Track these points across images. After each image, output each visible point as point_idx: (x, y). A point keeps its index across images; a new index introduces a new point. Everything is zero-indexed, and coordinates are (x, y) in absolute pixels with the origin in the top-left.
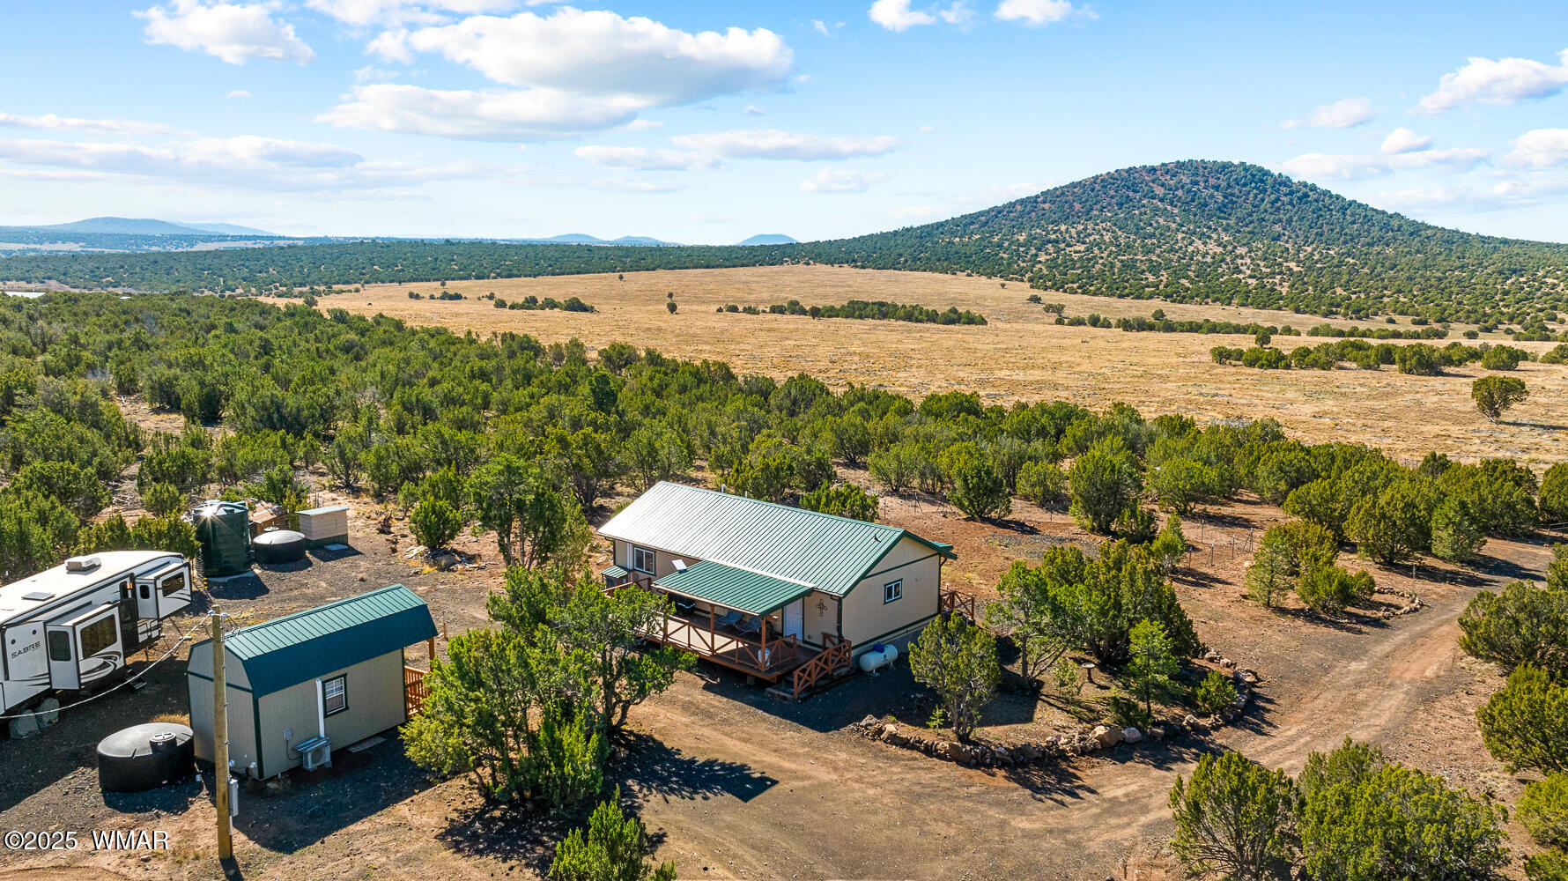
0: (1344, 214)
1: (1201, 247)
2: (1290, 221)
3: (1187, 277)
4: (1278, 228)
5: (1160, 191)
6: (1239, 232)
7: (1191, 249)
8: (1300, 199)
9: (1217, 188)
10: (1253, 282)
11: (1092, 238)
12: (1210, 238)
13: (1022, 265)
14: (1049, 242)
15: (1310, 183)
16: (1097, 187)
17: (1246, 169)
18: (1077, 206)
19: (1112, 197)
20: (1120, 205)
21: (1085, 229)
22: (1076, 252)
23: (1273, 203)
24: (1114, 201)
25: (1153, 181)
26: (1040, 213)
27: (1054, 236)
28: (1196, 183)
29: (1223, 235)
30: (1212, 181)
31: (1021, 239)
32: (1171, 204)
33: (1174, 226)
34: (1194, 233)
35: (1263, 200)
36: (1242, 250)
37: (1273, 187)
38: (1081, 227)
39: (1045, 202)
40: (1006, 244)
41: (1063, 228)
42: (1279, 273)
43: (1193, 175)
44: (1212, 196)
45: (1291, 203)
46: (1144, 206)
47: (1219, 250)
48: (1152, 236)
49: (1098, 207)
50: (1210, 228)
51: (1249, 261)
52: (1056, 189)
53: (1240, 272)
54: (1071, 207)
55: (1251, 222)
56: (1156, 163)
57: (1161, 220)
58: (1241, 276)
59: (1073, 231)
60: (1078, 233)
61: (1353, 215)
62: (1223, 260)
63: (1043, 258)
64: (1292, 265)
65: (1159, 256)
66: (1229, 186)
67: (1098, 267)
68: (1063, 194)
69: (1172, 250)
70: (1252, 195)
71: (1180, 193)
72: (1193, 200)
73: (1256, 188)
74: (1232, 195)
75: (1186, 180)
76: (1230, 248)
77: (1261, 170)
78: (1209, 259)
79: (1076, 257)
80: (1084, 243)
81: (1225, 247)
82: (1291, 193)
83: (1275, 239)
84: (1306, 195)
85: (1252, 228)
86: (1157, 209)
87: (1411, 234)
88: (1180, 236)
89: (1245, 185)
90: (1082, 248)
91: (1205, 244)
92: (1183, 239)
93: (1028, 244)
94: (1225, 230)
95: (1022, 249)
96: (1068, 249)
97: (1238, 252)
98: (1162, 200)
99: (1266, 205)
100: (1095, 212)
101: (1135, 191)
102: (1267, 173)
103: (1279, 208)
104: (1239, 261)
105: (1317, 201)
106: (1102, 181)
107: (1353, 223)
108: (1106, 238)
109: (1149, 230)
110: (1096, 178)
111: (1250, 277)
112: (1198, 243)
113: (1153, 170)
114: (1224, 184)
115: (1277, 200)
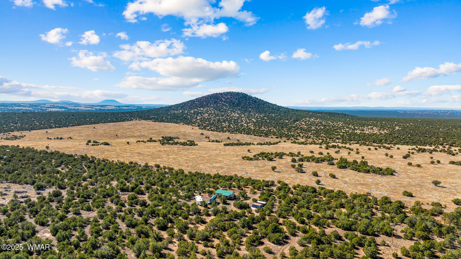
0: (264, 105)
1: (234, 115)
2: (253, 108)
3: (232, 124)
4: (250, 109)
5: (224, 100)
6: (242, 110)
7: (232, 115)
8: (254, 102)
9: (236, 99)
10: (245, 125)
11: (209, 112)
12: (236, 112)
13: (194, 120)
14: (199, 113)
15: (256, 97)
16: (209, 98)
17: (242, 94)
18: (205, 103)
19: (213, 101)
20: (215, 103)
21: (207, 110)
22: (206, 116)
23: (249, 103)
24: (213, 102)
25: (222, 97)
26: (196, 104)
27: (200, 112)
28: (231, 98)
29: (238, 111)
30: (235, 97)
31: (192, 112)
32: (226, 103)
33: (227, 109)
34: (232, 111)
35: (247, 102)
36: (243, 116)
37: (248, 99)
38: (206, 109)
39: (196, 102)
40: (189, 113)
41: (202, 109)
42: (251, 122)
43: (231, 96)
44: (235, 101)
45: (253, 103)
46: (220, 103)
47: (238, 115)
48: (223, 112)
49: (209, 103)
50: (235, 109)
51: (244, 119)
52: (199, 98)
53: (243, 122)
54: (203, 103)
55: (244, 108)
56: (222, 92)
57: (224, 107)
58: (243, 123)
59: (204, 110)
60: (206, 111)
61: (266, 106)
62: (239, 118)
63: (198, 118)
64: (253, 119)
65: (225, 117)
66: (239, 99)
67: (212, 121)
68: (201, 99)
69: (228, 116)
70: (244, 101)
71: (228, 100)
72: (231, 102)
73: (245, 99)
74: (240, 101)
75: (229, 97)
76: (240, 115)
77: (246, 94)
78: (236, 118)
79: (206, 117)
80: (207, 113)
81: (239, 115)
82: (252, 100)
83: (249, 112)
84: (256, 101)
85: (244, 110)
86: (223, 104)
87: (278, 110)
88: (229, 112)
89: (242, 98)
90: (207, 115)
91: (235, 114)
92: (230, 112)
93: (194, 113)
94: (239, 110)
95: (193, 115)
96: (204, 115)
97: (242, 116)
98: (224, 102)
99: (247, 103)
100: (209, 105)
101: (218, 99)
102: (247, 95)
103: (250, 104)
104: (243, 119)
105: (258, 102)
106: (210, 96)
107: (266, 108)
108: (212, 112)
109: (222, 110)
110: (208, 95)
111: (245, 123)
112: (233, 114)
113: (221, 94)
114: (238, 98)
115: (250, 102)
